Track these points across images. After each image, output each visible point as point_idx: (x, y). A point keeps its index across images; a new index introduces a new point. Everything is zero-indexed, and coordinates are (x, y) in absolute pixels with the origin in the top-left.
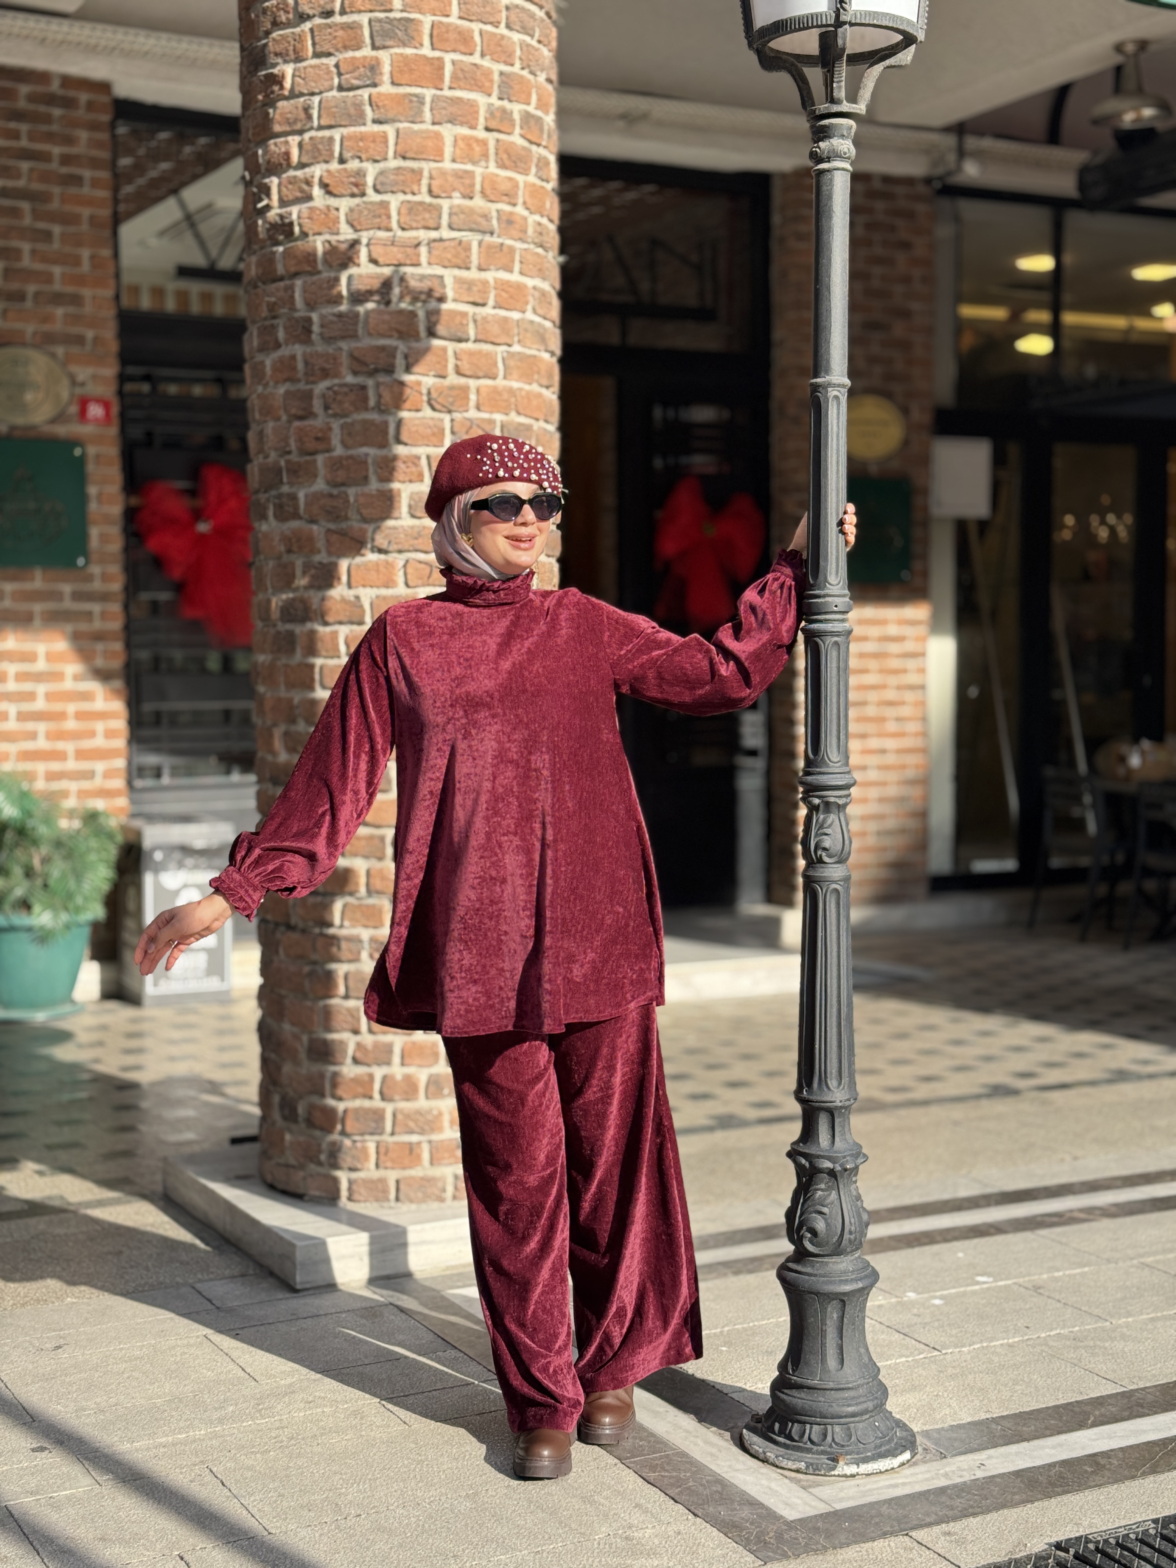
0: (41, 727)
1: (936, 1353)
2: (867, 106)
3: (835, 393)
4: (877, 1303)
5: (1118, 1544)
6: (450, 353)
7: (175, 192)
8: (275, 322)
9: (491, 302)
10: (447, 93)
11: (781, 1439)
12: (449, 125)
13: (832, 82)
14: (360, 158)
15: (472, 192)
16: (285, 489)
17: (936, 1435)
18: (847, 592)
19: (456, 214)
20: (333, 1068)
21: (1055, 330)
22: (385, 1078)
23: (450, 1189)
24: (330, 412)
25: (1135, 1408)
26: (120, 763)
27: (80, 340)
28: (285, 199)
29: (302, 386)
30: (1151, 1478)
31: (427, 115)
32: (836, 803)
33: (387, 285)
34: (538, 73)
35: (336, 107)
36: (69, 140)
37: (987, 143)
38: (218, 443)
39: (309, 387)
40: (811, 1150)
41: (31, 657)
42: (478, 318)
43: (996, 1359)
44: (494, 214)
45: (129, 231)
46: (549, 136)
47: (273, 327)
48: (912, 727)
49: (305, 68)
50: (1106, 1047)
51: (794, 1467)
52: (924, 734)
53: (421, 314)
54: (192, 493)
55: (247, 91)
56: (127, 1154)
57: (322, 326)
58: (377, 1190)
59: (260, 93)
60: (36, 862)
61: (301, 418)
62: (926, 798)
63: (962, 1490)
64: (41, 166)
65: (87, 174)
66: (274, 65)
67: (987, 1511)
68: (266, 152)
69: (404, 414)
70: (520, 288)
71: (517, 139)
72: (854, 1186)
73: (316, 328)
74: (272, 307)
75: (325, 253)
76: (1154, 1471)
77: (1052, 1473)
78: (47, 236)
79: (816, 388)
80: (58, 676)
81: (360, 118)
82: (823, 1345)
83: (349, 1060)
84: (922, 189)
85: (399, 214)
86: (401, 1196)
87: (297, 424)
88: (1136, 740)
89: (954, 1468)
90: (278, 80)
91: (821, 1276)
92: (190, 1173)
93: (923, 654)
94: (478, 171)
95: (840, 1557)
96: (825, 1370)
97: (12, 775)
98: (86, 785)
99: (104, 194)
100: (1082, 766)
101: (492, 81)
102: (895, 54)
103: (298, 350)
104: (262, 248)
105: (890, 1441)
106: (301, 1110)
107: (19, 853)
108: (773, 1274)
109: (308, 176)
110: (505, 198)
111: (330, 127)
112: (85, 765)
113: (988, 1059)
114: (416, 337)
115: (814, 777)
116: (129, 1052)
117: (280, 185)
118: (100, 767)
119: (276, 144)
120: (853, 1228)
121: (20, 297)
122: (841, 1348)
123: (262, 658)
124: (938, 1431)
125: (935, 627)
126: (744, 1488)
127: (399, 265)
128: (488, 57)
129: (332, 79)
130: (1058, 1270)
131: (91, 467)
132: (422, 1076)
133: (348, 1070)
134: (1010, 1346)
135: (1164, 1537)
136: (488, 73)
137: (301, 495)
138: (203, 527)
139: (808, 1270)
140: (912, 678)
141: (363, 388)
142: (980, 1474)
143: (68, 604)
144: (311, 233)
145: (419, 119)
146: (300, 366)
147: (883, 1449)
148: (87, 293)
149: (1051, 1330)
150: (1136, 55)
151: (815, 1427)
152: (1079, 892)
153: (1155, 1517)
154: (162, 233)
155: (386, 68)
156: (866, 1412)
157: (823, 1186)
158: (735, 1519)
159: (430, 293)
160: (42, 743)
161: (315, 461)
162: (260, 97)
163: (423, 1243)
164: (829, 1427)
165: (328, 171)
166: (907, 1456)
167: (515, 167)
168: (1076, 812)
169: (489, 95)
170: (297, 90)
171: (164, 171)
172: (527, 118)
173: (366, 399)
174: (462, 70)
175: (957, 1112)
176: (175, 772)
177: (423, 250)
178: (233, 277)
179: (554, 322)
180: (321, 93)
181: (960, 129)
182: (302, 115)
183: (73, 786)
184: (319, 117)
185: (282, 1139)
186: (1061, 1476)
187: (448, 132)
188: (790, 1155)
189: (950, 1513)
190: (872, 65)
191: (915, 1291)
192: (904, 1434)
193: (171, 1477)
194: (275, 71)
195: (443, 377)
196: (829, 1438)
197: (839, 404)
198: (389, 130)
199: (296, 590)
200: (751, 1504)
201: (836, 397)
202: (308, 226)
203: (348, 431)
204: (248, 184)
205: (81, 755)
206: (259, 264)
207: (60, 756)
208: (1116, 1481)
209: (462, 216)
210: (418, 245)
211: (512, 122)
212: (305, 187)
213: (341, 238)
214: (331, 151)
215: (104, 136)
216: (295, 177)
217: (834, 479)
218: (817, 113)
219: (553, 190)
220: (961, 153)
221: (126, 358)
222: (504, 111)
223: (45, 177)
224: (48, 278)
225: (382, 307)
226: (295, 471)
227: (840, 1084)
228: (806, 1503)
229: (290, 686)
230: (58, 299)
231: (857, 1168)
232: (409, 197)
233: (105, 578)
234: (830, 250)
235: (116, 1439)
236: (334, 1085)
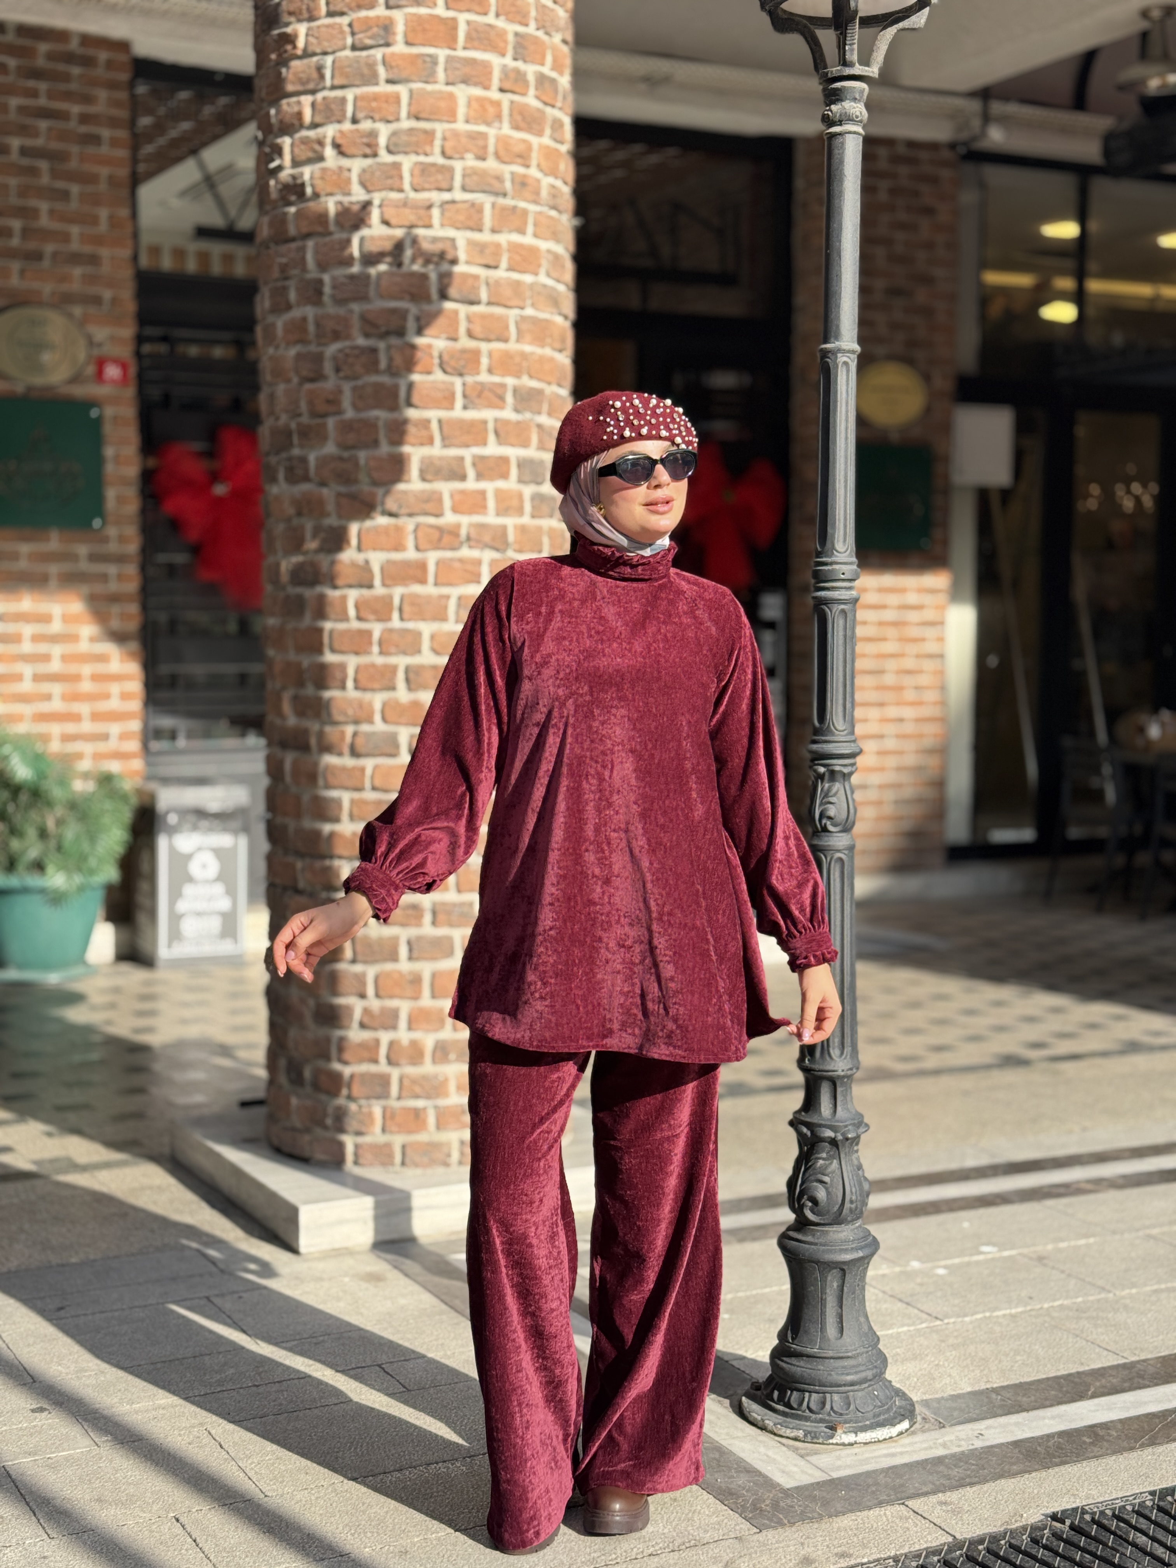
0: (56, 689)
1: (938, 1323)
2: (880, 69)
3: (845, 359)
4: (881, 1272)
5: (1114, 1515)
6: (462, 316)
7: (194, 152)
8: (287, 283)
9: (504, 264)
10: (461, 53)
11: (780, 1407)
12: (463, 86)
13: (845, 44)
14: (372, 118)
15: (486, 153)
16: (296, 452)
17: (935, 1405)
18: (854, 559)
19: (469, 175)
20: (339, 1033)
21: (1079, 298)
22: (392, 1044)
23: (455, 1156)
24: (342, 374)
25: (1136, 1380)
26: (135, 725)
27: (97, 300)
28: (298, 159)
29: (313, 348)
30: (1150, 1450)
31: (441, 75)
32: (841, 772)
33: (399, 247)
34: (553, 33)
35: (349, 66)
36: (87, 99)
37: (1012, 108)
38: (237, 405)
39: (320, 349)
40: (813, 1119)
41: (46, 619)
42: (491, 281)
43: (997, 1329)
44: (507, 177)
45: (148, 192)
46: (564, 98)
47: (285, 289)
48: (931, 696)
49: (318, 27)
50: (1119, 1018)
51: (792, 1435)
52: (943, 703)
53: (433, 277)
54: (210, 454)
55: (260, 51)
56: (139, 1115)
57: (334, 287)
58: (383, 1155)
59: (273, 52)
60: (50, 824)
61: (312, 380)
62: (944, 767)
63: (960, 1460)
64: (59, 124)
65: (106, 133)
66: (287, 24)
67: (984, 1481)
68: (278, 112)
69: (416, 377)
70: (533, 251)
71: (531, 100)
72: (855, 1155)
73: (327, 290)
74: (284, 268)
75: (338, 215)
76: (1153, 1443)
77: (1050, 1444)
78: (65, 195)
79: (825, 353)
80: (73, 638)
81: (371, 79)
82: (823, 1313)
83: (355, 1024)
84: (947, 154)
85: (412, 175)
86: (407, 1160)
87: (308, 386)
88: (1155, 710)
89: (953, 1438)
90: (290, 39)
91: (821, 1245)
92: (197, 1136)
93: (942, 623)
94: (491, 132)
95: (835, 1526)
96: (824, 1338)
97: (28, 737)
98: (102, 747)
99: (123, 153)
100: (1102, 736)
101: (506, 42)
102: (908, 17)
103: (310, 312)
104: (274, 208)
105: (888, 1410)
106: (307, 1073)
107: (34, 815)
108: (774, 1242)
109: (321, 136)
110: (519, 160)
111: (342, 87)
112: (99, 727)
113: (1001, 1029)
114: (428, 299)
115: (819, 746)
116: (141, 1014)
117: (292, 145)
118: (115, 729)
119: (288, 104)
120: (854, 1198)
121: (37, 256)
122: (840, 1317)
123: (272, 622)
124: (938, 1401)
125: (955, 595)
126: (742, 1455)
127: (412, 227)
128: (502, 18)
129: (345, 39)
130: (1062, 1240)
131: (108, 429)
132: (429, 1041)
133: (355, 1035)
134: (1013, 1317)
135: (1161, 1509)
136: (502, 34)
137: (312, 458)
138: (220, 490)
139: (809, 1238)
140: (931, 647)
141: (374, 351)
142: (979, 1444)
143: (84, 566)
144: (322, 193)
145: (431, 80)
146: (311, 328)
147: (882, 1417)
148: (105, 252)
149: (1054, 1300)
150: (1162, 21)
151: (814, 1395)
152: (1096, 862)
153: (1152, 1489)
154: (183, 194)
155: (400, 28)
156: (865, 1380)
157: (824, 1155)
158: (732, 1486)
159: (442, 255)
160: (56, 705)
161: (324, 425)
162: (273, 56)
163: (428, 1207)
164: (828, 1395)
165: (341, 132)
166: (905, 1425)
167: (529, 129)
168: (1094, 782)
169: (503, 55)
170: (310, 49)
171: (185, 132)
172: (542, 79)
173: (376, 362)
174: (476, 30)
175: (968, 1082)
176: (190, 735)
177: (436, 212)
178: (247, 237)
179: (567, 285)
180: (333, 52)
181: (985, 94)
182: (315, 75)
183: (88, 748)
184: (333, 77)
185: (288, 1103)
186: (1059, 1447)
187: (463, 93)
188: (792, 1123)
189: (946, 1482)
190: (885, 28)
191: (919, 1259)
192: (904, 1403)
193: (170, 1439)
194: (289, 30)
195: (455, 339)
196: (828, 1407)
197: (848, 371)
198: (402, 90)
199: (306, 553)
200: (748, 1472)
201: (845, 363)
202: (320, 185)
203: (359, 394)
204: (261, 144)
205: (96, 717)
206: (271, 224)
207: (76, 718)
208: (1114, 1453)
209: (475, 178)
210: (430, 207)
211: (526, 83)
212: (317, 147)
213: (354, 199)
214: (343, 112)
215: (123, 95)
216: (307, 137)
217: (843, 446)
218: (830, 75)
219: (568, 152)
220: (987, 118)
221: (144, 318)
222: (517, 72)
223: (63, 136)
224: (66, 238)
225: (394, 269)
226: (305, 433)
227: (842, 1053)
228: (803, 1472)
229: (300, 649)
230: (76, 259)
231: (858, 1137)
232: (422, 159)
233: (122, 539)
234: (841, 214)
235: (116, 1400)
236: (341, 1049)
